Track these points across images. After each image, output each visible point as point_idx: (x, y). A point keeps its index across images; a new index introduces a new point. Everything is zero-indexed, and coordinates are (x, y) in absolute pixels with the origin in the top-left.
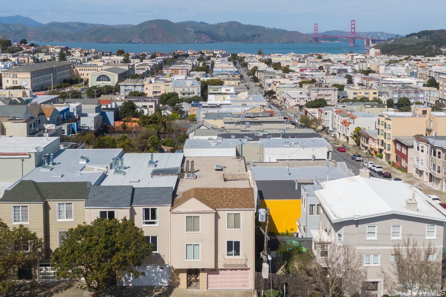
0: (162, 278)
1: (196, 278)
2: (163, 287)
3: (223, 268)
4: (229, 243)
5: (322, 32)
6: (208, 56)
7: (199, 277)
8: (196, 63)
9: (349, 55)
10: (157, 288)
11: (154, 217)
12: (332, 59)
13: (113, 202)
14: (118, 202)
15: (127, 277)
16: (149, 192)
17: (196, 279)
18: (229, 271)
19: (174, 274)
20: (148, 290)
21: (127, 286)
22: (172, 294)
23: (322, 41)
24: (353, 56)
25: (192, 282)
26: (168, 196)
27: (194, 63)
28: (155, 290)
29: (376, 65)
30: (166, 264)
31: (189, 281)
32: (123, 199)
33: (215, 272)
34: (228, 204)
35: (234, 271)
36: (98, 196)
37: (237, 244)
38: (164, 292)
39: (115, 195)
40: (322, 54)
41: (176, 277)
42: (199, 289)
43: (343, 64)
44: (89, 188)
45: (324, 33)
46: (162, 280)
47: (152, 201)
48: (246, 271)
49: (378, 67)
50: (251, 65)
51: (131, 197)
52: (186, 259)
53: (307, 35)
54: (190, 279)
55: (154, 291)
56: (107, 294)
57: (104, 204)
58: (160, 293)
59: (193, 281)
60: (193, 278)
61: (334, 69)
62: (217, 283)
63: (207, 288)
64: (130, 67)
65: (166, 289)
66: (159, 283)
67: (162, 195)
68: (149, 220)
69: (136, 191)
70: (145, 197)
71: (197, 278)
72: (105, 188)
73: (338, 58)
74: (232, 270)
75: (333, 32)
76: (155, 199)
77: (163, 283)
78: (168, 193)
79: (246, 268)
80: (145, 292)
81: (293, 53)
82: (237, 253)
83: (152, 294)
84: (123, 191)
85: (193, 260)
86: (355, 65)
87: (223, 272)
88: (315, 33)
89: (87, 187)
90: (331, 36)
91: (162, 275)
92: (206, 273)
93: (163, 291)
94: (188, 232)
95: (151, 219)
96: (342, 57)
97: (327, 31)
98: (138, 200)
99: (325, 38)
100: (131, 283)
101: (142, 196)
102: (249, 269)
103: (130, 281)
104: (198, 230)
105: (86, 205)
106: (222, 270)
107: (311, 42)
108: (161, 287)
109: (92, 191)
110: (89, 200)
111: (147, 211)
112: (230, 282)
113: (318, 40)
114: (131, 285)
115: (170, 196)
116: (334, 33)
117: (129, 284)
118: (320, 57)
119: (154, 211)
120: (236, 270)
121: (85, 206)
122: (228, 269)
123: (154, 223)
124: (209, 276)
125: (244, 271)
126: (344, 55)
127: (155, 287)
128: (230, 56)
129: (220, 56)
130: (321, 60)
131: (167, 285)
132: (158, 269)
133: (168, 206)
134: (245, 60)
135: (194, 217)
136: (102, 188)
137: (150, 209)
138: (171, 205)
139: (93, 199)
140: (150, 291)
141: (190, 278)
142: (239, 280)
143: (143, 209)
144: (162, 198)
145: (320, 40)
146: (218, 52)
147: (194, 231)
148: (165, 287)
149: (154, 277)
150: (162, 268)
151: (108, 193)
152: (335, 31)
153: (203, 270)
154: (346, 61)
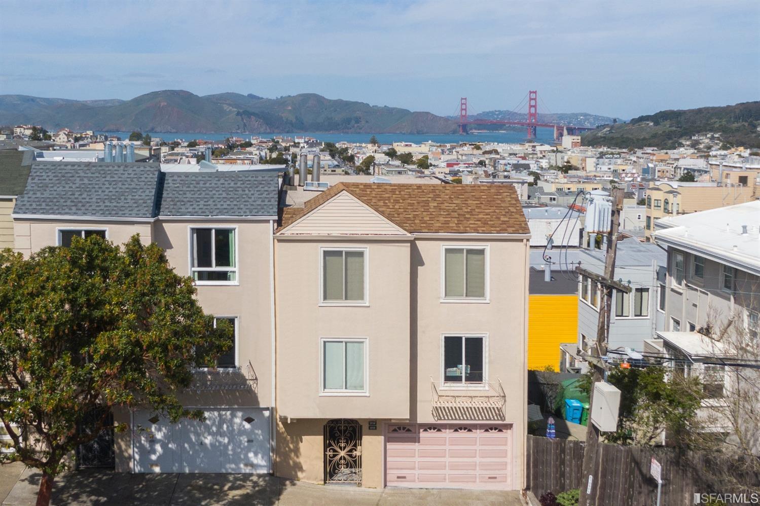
0: (250, 451)
1: (351, 451)
2: (255, 478)
3: (431, 420)
4: (452, 345)
5: (475, 114)
6: (286, 146)
7: (359, 448)
8: (266, 154)
9: (527, 145)
10: (236, 479)
11: (224, 257)
12: (500, 150)
13: (101, 204)
14: (115, 204)
15: (147, 445)
16: (208, 185)
17: (351, 456)
18: (448, 434)
19: (285, 438)
20: (209, 485)
21: (148, 474)
22: (282, 497)
23: (474, 131)
24: (534, 147)
25: (338, 464)
26: (264, 195)
27: (263, 154)
28: (229, 484)
29: (580, 158)
30: (262, 405)
31: (330, 461)
32: (130, 197)
33: (409, 435)
34: (447, 223)
35: (463, 434)
36: (55, 188)
37: (475, 345)
38: (258, 491)
39: (107, 186)
40: (480, 144)
41: (291, 446)
42: (360, 485)
43: (519, 157)
44: (29, 167)
45: (478, 115)
46: (251, 455)
47: (219, 206)
48: (500, 435)
49: (584, 160)
50: (360, 157)
51: (154, 191)
52: (325, 387)
53: (447, 119)
54: (335, 456)
55: (226, 488)
56: (85, 492)
57: (74, 208)
58: (248, 494)
59: (343, 461)
60: (343, 453)
61: (505, 165)
62: (414, 469)
63: (385, 486)
64: (153, 152)
65: (262, 483)
66: (242, 466)
67: (247, 192)
68: (210, 265)
69: (170, 181)
70: (196, 196)
71: (354, 453)
72: (76, 167)
73: (509, 148)
74: (457, 428)
75: (495, 114)
76: (228, 203)
77: (253, 465)
78: (266, 188)
79: (500, 422)
80: (199, 488)
81: (430, 142)
82: (475, 375)
83: (219, 495)
84: (132, 176)
85: (343, 392)
86: (540, 160)
87: (432, 434)
88: (462, 116)
89: (23, 164)
90: (491, 122)
91: (249, 441)
92: (381, 438)
93: (254, 487)
94: (330, 303)
95: (217, 265)
96: (516, 148)
97: (484, 112)
98: (175, 205)
99: (480, 124)
100: (157, 465)
101: (189, 195)
102: (509, 426)
103: (154, 457)
104: (361, 297)
105: (17, 210)
106: (429, 427)
107: (454, 132)
108: (247, 477)
109: (38, 174)
110: (26, 199)
111: (202, 236)
112: (453, 467)
113: (468, 129)
114: (157, 470)
115: (271, 195)
116: (498, 115)
117: (152, 465)
118: (478, 148)
119: (224, 237)
120: (469, 428)
121: (15, 212)
122: (445, 426)
123: (223, 276)
124: (390, 446)
125: (494, 434)
126: (519, 146)
127: (231, 478)
128: (323, 146)
129: (306, 147)
130: (480, 152)
131: (264, 471)
132: (237, 421)
133: (268, 221)
134: (350, 152)
135: (348, 253)
136: (69, 167)
137: (213, 232)
138: (276, 218)
139: (39, 195)
140: (216, 487)
141: (335, 451)
142: (478, 460)
143: (193, 229)
144: (247, 199)
145: (471, 129)
146: (302, 141)
147: (346, 299)
148: (260, 476)
149: (226, 446)
150: (249, 420)
151: (86, 181)
152: (499, 111)
153: (374, 425)
154: (525, 154)
